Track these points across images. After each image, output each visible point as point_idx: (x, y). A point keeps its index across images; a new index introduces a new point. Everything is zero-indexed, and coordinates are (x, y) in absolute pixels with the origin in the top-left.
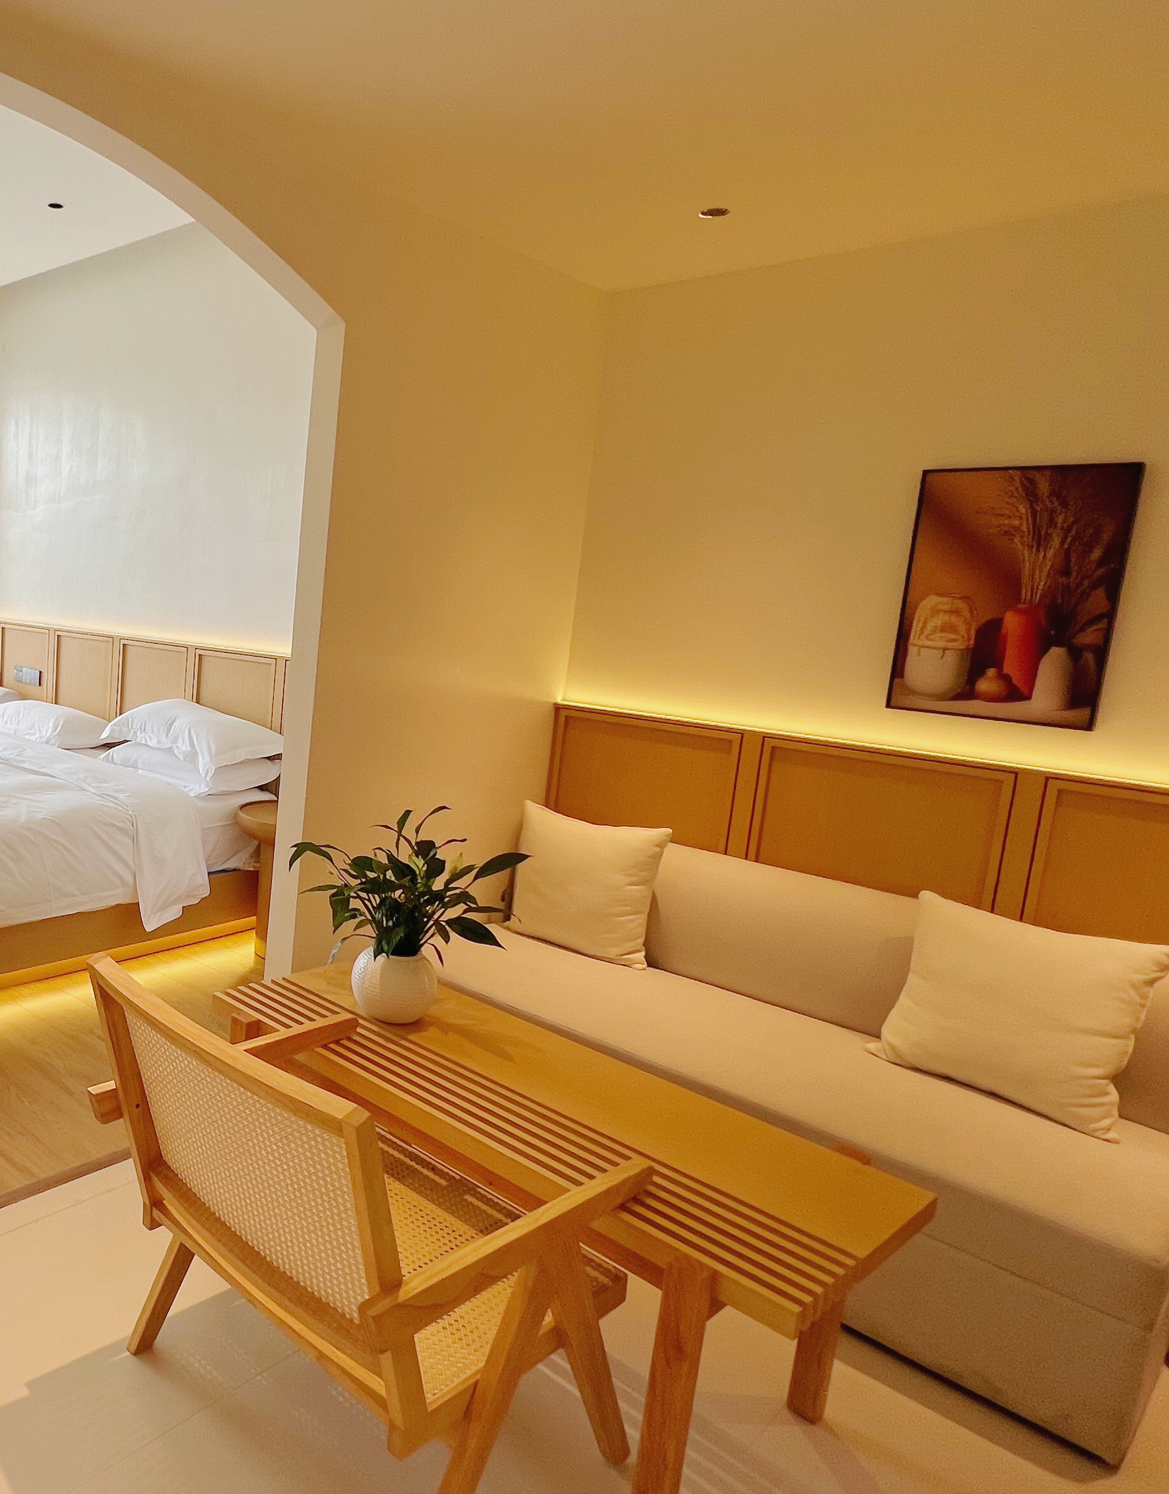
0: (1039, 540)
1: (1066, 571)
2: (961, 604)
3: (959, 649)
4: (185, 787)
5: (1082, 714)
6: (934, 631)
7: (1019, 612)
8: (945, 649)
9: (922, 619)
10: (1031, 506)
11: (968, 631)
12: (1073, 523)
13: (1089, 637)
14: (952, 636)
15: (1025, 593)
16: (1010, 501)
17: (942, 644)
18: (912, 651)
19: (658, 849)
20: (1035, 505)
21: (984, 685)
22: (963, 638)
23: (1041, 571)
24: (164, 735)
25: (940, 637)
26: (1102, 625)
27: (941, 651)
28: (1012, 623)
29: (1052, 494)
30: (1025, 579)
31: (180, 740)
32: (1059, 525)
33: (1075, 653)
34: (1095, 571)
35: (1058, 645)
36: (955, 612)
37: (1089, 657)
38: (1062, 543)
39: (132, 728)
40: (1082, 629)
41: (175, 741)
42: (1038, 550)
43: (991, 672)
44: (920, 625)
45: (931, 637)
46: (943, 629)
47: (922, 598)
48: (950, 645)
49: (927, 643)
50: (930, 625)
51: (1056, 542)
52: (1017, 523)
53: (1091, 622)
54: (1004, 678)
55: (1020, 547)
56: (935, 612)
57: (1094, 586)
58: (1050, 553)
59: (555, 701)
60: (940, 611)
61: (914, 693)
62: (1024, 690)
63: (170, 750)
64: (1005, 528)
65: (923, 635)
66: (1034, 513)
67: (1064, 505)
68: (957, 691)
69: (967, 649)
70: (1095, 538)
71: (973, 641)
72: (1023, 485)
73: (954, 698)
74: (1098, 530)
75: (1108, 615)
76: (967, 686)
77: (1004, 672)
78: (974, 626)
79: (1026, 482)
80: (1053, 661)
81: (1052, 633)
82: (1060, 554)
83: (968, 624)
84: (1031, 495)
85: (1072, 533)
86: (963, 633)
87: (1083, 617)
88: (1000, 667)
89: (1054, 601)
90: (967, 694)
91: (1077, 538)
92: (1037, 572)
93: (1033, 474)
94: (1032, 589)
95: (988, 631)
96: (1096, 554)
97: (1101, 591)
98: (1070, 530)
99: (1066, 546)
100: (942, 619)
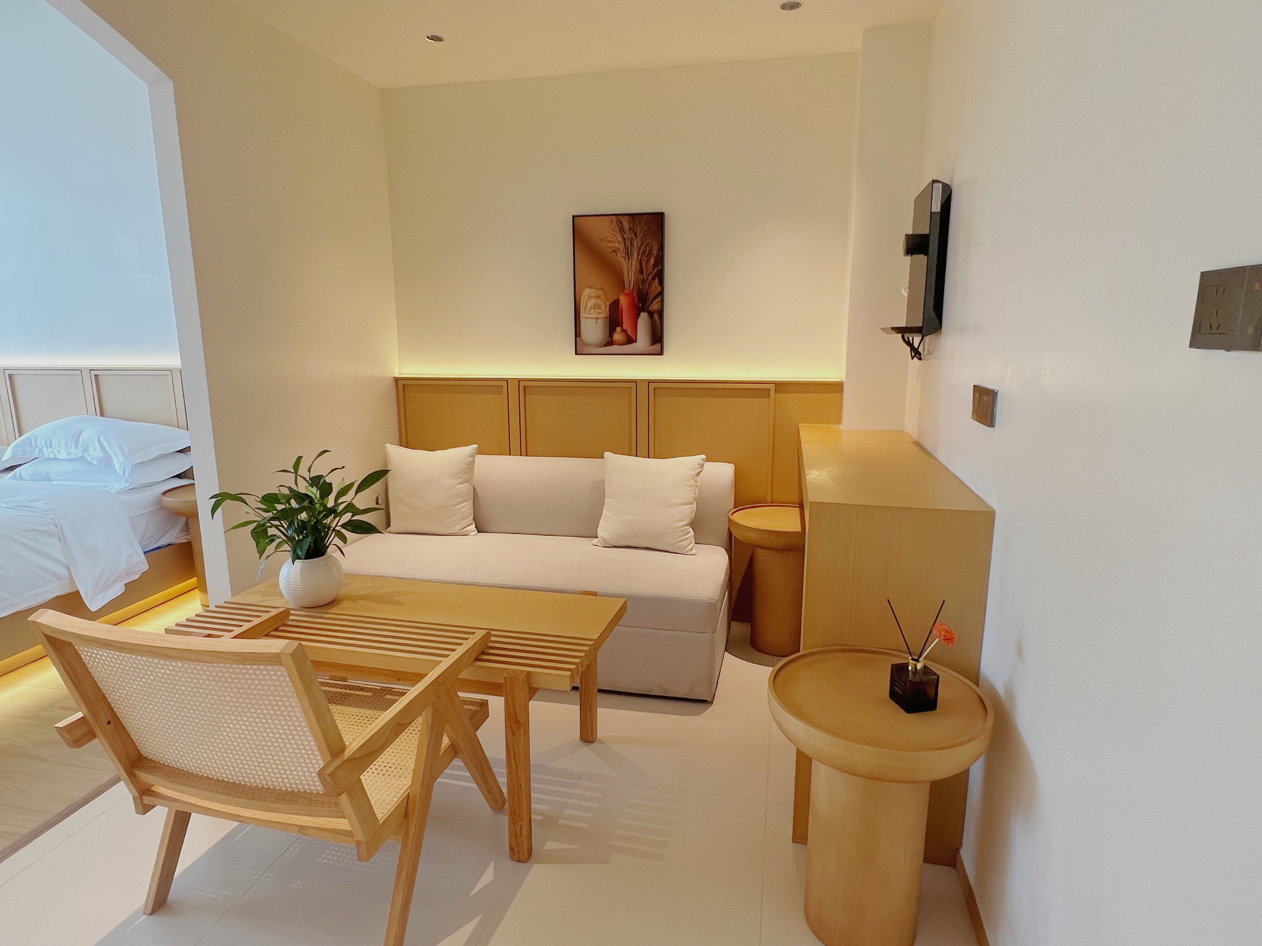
0: (629, 255)
1: (641, 272)
2: (600, 292)
3: (603, 318)
4: (105, 487)
5: (657, 347)
6: (591, 309)
7: (626, 295)
8: (597, 319)
9: (585, 302)
10: (622, 236)
11: (605, 306)
12: (641, 245)
13: (655, 306)
14: (600, 311)
15: (627, 286)
16: (613, 233)
17: (595, 316)
18: (583, 320)
19: (471, 459)
20: (624, 236)
21: (618, 336)
22: (604, 312)
23: (632, 272)
24: (73, 447)
25: (594, 312)
26: (659, 299)
27: (595, 320)
28: (624, 302)
29: (630, 229)
30: (626, 277)
31: (91, 448)
32: (635, 246)
33: (651, 314)
34: (653, 270)
35: (644, 311)
36: (598, 297)
37: (656, 316)
38: (638, 256)
39: (36, 446)
40: (652, 302)
41: (86, 450)
42: (629, 260)
43: (618, 329)
44: (585, 305)
45: (590, 312)
46: (595, 308)
47: (584, 290)
48: (599, 316)
49: (589, 316)
50: (589, 305)
51: (635, 256)
52: (617, 245)
53: (655, 298)
54: (624, 331)
55: (620, 257)
56: (590, 297)
57: (653, 279)
58: (634, 263)
59: (394, 376)
60: (592, 297)
61: (586, 344)
62: (634, 338)
63: (82, 459)
64: (613, 249)
65: (586, 312)
66: (624, 239)
67: (636, 235)
68: (606, 342)
69: (606, 317)
70: (650, 254)
71: (608, 313)
72: (617, 224)
73: (605, 345)
74: (651, 249)
75: (661, 294)
76: (610, 339)
77: (624, 328)
78: (608, 304)
79: (619, 222)
80: (643, 320)
81: (640, 305)
82: (638, 262)
83: (605, 303)
84: (622, 230)
85: (641, 251)
86: (603, 308)
87: (652, 296)
88: (622, 327)
89: (639, 288)
90: (610, 342)
91: (644, 253)
92: (630, 272)
93: (621, 218)
94: (629, 282)
95: (614, 307)
96: (652, 261)
97: (657, 280)
98: (640, 249)
99: (640, 257)
100: (593, 301)
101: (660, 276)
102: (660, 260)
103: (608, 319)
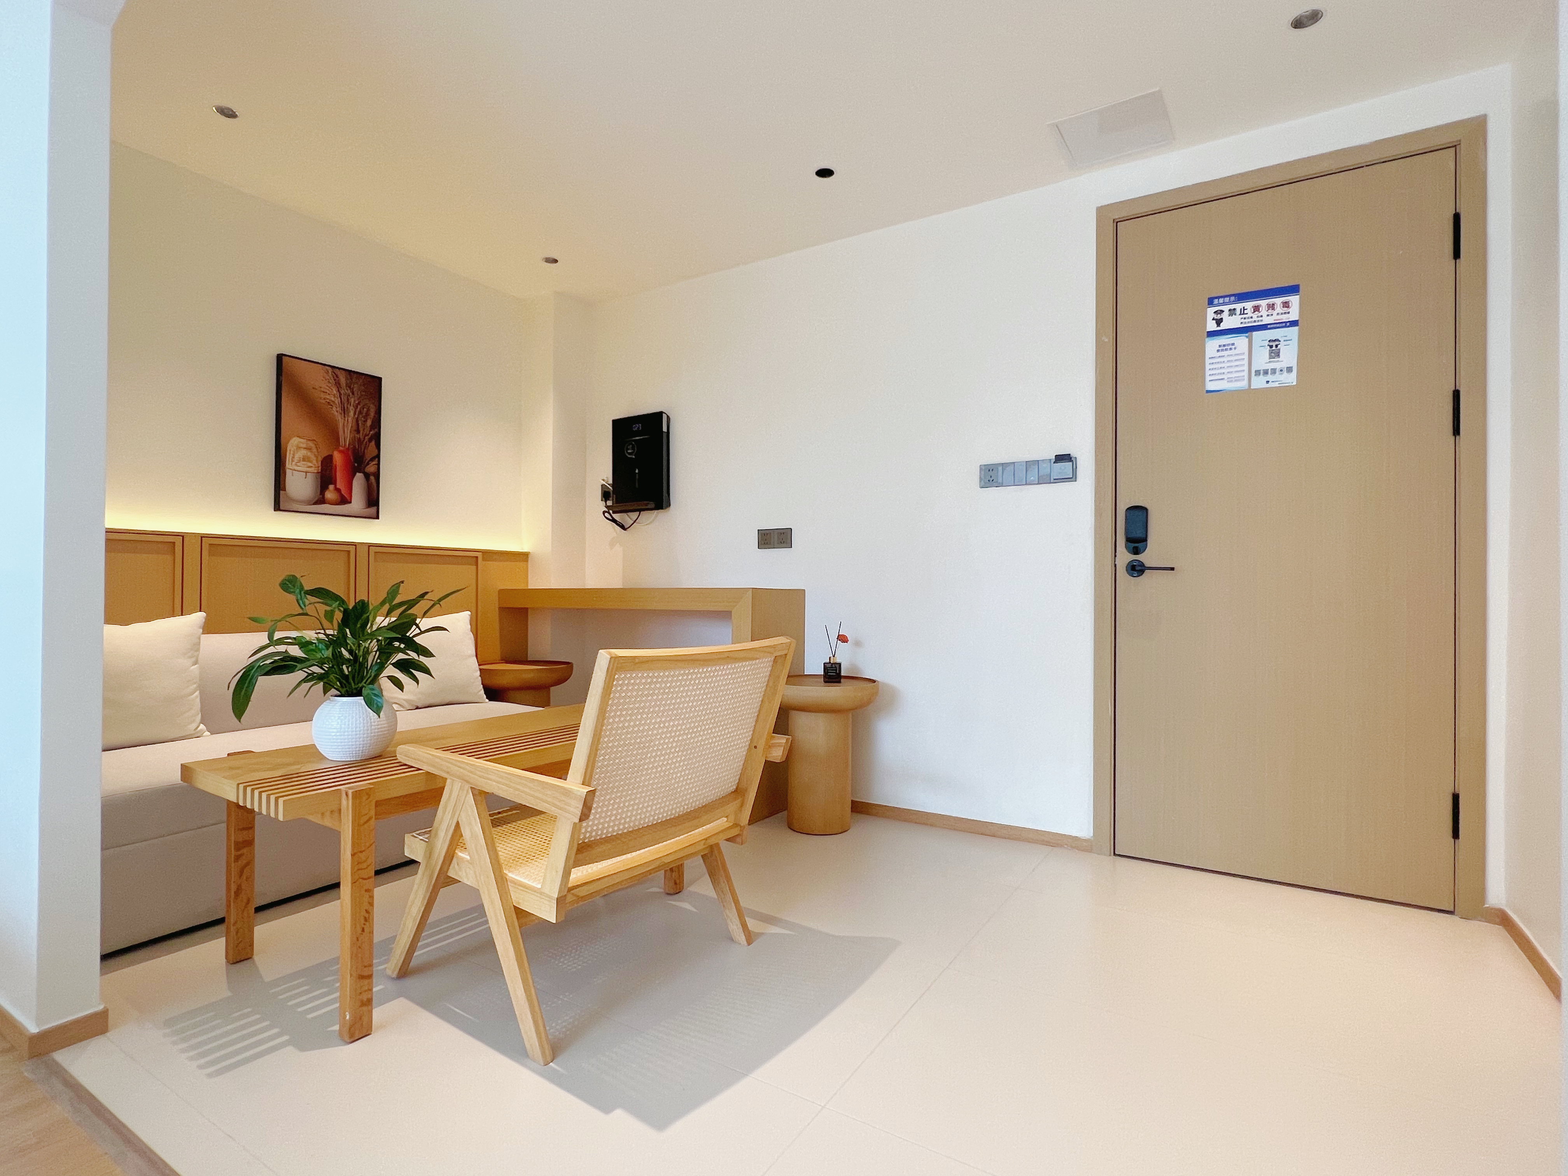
0: (345, 411)
1: (358, 431)
2: (311, 444)
3: (314, 473)
5: (373, 510)
6: (299, 461)
7: (341, 452)
9: (292, 452)
10: (338, 390)
11: (317, 460)
12: (359, 403)
13: (371, 468)
14: (310, 464)
15: (342, 443)
16: (328, 385)
17: (305, 469)
20: (340, 390)
21: (330, 495)
22: (314, 466)
23: (348, 429)
25: (303, 464)
26: (375, 462)
27: (305, 473)
28: (338, 458)
29: (347, 385)
30: (341, 433)
32: (352, 404)
33: (367, 476)
34: (370, 432)
35: (360, 472)
36: (309, 449)
37: (372, 478)
38: (355, 413)
40: (368, 464)
42: (344, 417)
43: (331, 487)
44: (292, 455)
45: (298, 464)
46: (304, 460)
47: (291, 438)
48: (309, 469)
49: (296, 468)
50: (297, 456)
51: (352, 413)
52: (333, 399)
53: (372, 459)
54: (338, 490)
55: (336, 412)
56: (299, 448)
57: (370, 440)
58: (350, 419)
60: (300, 448)
61: (292, 501)
62: (348, 498)
64: (328, 401)
65: (294, 463)
66: (340, 394)
67: (353, 394)
68: (316, 499)
69: (318, 473)
70: (367, 414)
71: (320, 468)
72: (334, 377)
73: (315, 503)
74: (368, 410)
75: (378, 456)
76: (321, 496)
77: (338, 487)
78: (320, 459)
79: (335, 376)
80: (358, 481)
81: (356, 465)
82: (355, 421)
83: (315, 456)
84: (338, 384)
85: (358, 409)
86: (315, 462)
87: (368, 456)
88: (335, 484)
89: (354, 447)
90: (321, 501)
91: (360, 412)
92: (346, 430)
93: (337, 371)
94: (345, 439)
95: (327, 462)
96: (369, 423)
97: (373, 443)
98: (357, 408)
99: (356, 416)
100: (303, 452)
101: (377, 438)
102: (377, 423)
103: (320, 474)
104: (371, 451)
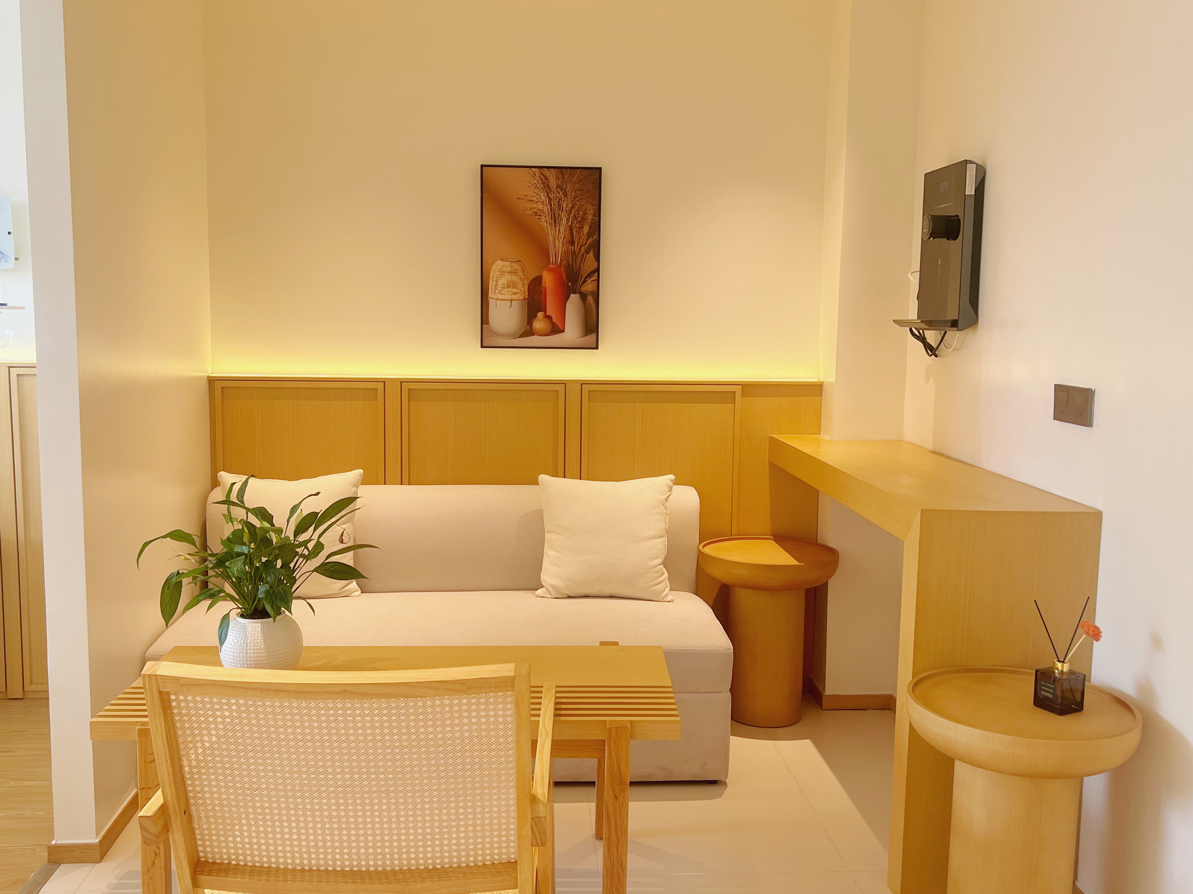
0: (555, 220)
1: (572, 242)
2: (516, 266)
3: (520, 300)
5: (592, 338)
6: (503, 288)
7: (551, 270)
8: (511, 300)
9: (495, 279)
10: (548, 195)
11: (523, 285)
12: (573, 207)
13: (589, 287)
14: (515, 290)
15: (552, 259)
16: (535, 191)
17: (508, 297)
18: (492, 303)
20: (549, 195)
21: (539, 324)
22: (521, 292)
23: (559, 242)
25: (508, 291)
26: (595, 277)
27: (510, 302)
28: (548, 280)
29: (558, 186)
30: (551, 247)
32: (564, 208)
33: (584, 297)
34: (587, 241)
35: (574, 293)
36: (513, 272)
37: (590, 299)
38: (568, 221)
40: (585, 281)
42: (555, 226)
43: (540, 315)
44: (494, 283)
45: (501, 291)
46: (508, 286)
47: (493, 262)
48: (514, 297)
49: (500, 297)
50: (500, 283)
51: (564, 221)
52: (541, 207)
53: (589, 275)
54: (548, 317)
56: (502, 273)
57: (587, 252)
58: (562, 230)
59: (207, 375)
60: (505, 272)
61: (497, 334)
62: (560, 325)
64: (535, 210)
65: (497, 291)
66: (550, 199)
67: (565, 195)
68: (523, 330)
69: (524, 299)
70: (584, 219)
71: (527, 293)
72: (541, 180)
73: (521, 336)
74: (585, 213)
75: (598, 270)
76: (528, 327)
77: (548, 314)
78: (527, 282)
79: (543, 178)
80: (573, 303)
81: (570, 284)
82: (567, 229)
83: (523, 281)
84: (546, 187)
85: (572, 214)
86: (521, 287)
87: (584, 273)
88: (545, 312)
89: (568, 262)
90: (529, 332)
91: (575, 217)
92: (557, 242)
93: (546, 171)
94: (556, 254)
95: (535, 286)
96: (586, 229)
97: (591, 254)
98: (571, 213)
99: (570, 224)
100: (507, 278)
101: (596, 248)
102: (596, 228)
103: (526, 300)
104: (589, 263)
